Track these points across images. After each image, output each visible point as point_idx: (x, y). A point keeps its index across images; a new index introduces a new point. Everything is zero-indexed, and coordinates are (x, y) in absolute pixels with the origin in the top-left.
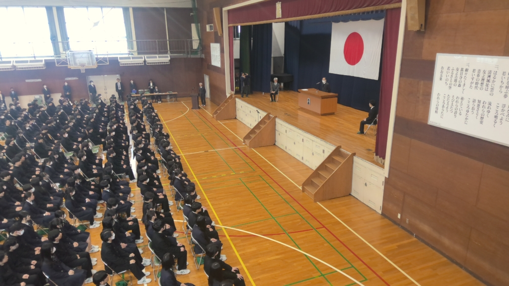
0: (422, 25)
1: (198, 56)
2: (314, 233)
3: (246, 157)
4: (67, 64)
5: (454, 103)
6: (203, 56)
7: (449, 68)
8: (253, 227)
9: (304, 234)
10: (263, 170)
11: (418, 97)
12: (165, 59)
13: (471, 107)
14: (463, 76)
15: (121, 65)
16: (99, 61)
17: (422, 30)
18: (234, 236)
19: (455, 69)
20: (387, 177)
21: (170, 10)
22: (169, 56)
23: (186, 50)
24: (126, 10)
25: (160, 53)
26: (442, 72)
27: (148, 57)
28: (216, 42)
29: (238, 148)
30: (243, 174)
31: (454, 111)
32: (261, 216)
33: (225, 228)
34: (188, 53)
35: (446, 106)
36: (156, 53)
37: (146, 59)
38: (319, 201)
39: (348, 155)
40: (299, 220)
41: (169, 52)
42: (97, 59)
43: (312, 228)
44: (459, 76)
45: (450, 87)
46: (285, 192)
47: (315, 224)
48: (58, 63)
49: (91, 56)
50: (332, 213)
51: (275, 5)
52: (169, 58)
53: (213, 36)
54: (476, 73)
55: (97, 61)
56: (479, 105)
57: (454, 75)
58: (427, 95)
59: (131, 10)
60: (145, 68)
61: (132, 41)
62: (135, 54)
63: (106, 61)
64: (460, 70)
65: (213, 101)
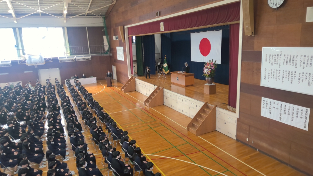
0: (253, 32)
1: (109, 54)
2: (201, 153)
3: (148, 113)
4: (26, 63)
5: (275, 73)
6: (111, 55)
7: (270, 55)
8: (164, 153)
9: (195, 155)
10: (161, 120)
11: (254, 71)
13: (285, 75)
14: (279, 58)
15: (60, 62)
16: (46, 60)
17: (253, 35)
18: (154, 159)
19: (274, 55)
20: (238, 117)
21: (89, 28)
22: (90, 55)
23: (100, 51)
24: (63, 28)
25: (84, 54)
26: (266, 57)
27: (77, 57)
28: (120, 46)
29: (142, 108)
30: (149, 123)
31: (275, 77)
32: (167, 146)
33: (147, 155)
34: (102, 53)
35: (270, 75)
36: (82, 54)
38: (199, 136)
39: (213, 107)
40: (190, 147)
41: (90, 53)
42: (45, 59)
43: (199, 151)
44: (276, 58)
45: (272, 65)
46: (177, 132)
47: (200, 148)
48: (20, 62)
49: (41, 57)
50: (208, 141)
51: (160, 24)
52: (90, 57)
53: (118, 43)
54: (286, 57)
55: (45, 60)
56: (289, 73)
57: (274, 58)
58: (259, 70)
59: (66, 29)
60: (75, 63)
61: (66, 47)
62: (69, 55)
63: (51, 60)
64: (277, 55)
65: (118, 81)
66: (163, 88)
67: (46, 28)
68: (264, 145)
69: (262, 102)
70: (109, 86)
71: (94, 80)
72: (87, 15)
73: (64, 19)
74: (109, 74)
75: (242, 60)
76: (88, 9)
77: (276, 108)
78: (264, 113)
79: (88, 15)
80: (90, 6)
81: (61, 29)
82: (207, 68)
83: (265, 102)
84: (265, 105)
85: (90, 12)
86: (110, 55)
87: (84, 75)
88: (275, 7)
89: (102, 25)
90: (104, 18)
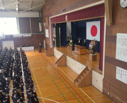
1: (41, 34)
3: (55, 70)
5: (124, 51)
6: (43, 34)
7: (121, 39)
8: (54, 98)
10: (61, 75)
11: (112, 49)
15: (14, 37)
16: (6, 36)
17: (111, 25)
19: (123, 39)
20: (104, 78)
21: (31, 18)
24: (17, 18)
25: (28, 33)
26: (119, 40)
27: (23, 34)
28: (47, 29)
29: (53, 67)
30: (53, 77)
31: (124, 54)
32: (57, 93)
33: (43, 99)
34: (38, 33)
35: (121, 52)
36: (26, 33)
39: (90, 70)
40: (71, 95)
41: (31, 32)
42: (5, 35)
43: (76, 98)
44: (125, 41)
45: (122, 46)
49: (3, 34)
51: (65, 16)
52: (31, 35)
57: (123, 41)
58: (115, 48)
59: (18, 18)
60: (22, 38)
61: (18, 29)
62: (19, 33)
63: (9, 36)
64: (125, 39)
65: (46, 49)
66: (66, 55)
67: (7, 18)
68: (118, 98)
69: (117, 69)
70: (40, 52)
71: (32, 48)
73: (17, 13)
74: (40, 45)
75: (106, 41)
76: (30, 8)
77: (124, 74)
78: (118, 77)
79: (31, 10)
80: (31, 6)
81: (15, 18)
82: (91, 44)
83: (119, 70)
84: (118, 72)
85: (31, 9)
87: (27, 45)
88: (124, 7)
89: (38, 16)
90: (39, 12)
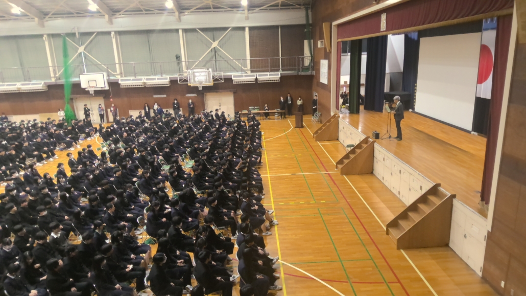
1: (309, 73)
2: (384, 287)
3: (334, 185)
4: (187, 81)
6: (314, 73)
8: (313, 268)
10: (348, 202)
12: (275, 76)
15: (234, 83)
16: (215, 79)
18: (291, 275)
20: (490, 231)
21: (283, 27)
22: (280, 73)
23: (297, 67)
25: (272, 71)
27: (259, 75)
28: (325, 58)
29: (329, 174)
30: (323, 203)
32: (327, 256)
33: (283, 264)
34: (299, 70)
36: (267, 71)
37: (258, 77)
38: (403, 249)
39: (446, 196)
40: (371, 269)
41: (281, 69)
42: (214, 77)
43: (383, 281)
46: (365, 232)
47: (389, 276)
48: (180, 80)
50: (416, 266)
51: (381, 16)
52: (280, 76)
53: (323, 52)
55: (213, 79)
59: (247, 30)
62: (248, 73)
63: (222, 79)
66: (375, 141)
70: (299, 128)
72: (281, 6)
75: (510, 101)
79: (283, 5)
86: (312, 74)
89: (303, 22)
90: (307, 10)
